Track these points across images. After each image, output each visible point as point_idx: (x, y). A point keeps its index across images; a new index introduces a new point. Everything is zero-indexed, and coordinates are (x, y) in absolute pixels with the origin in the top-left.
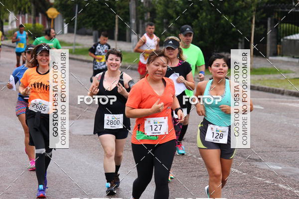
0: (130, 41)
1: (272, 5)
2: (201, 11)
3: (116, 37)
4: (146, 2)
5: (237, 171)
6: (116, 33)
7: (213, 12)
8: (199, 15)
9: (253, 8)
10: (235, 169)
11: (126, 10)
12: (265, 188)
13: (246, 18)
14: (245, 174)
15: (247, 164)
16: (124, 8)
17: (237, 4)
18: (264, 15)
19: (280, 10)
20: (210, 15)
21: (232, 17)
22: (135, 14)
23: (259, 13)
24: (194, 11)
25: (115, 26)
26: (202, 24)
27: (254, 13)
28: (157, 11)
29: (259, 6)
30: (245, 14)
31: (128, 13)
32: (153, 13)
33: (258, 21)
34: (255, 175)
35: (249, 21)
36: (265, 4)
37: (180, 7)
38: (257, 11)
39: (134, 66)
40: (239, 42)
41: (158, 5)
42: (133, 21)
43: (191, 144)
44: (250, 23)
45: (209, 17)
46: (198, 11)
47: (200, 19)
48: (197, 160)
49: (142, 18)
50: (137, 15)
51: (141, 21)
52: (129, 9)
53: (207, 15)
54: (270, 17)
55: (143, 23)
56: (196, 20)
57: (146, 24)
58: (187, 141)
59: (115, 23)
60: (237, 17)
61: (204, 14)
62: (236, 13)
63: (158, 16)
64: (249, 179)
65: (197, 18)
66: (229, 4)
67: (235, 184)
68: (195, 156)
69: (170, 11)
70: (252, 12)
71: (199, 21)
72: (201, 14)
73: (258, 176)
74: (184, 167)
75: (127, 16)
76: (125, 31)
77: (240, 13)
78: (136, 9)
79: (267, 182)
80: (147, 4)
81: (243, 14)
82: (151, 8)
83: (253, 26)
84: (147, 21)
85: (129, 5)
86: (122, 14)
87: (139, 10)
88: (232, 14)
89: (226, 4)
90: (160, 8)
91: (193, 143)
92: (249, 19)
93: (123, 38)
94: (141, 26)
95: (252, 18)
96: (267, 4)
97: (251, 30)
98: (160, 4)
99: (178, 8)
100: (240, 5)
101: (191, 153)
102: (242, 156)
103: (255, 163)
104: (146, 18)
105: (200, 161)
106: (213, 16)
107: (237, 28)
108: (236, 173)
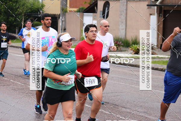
1: (31, 13)
5: (19, 83)
7: (6, 16)
9: (23, 14)
10: (19, 82)
14: (23, 85)
15: (24, 80)
18: (27, 18)
19: (34, 15)
23: (25, 17)
27: (23, 16)
30: (20, 17)
33: (25, 20)
34: (27, 85)
38: (25, 15)
45: (4, 18)
53: (3, 17)
54: (30, 18)
64: (25, 87)
67: (19, 89)
83: (23, 22)
92: (21, 19)
95: (22, 19)
102: (21, 77)
103: (27, 80)
105: (3, 79)
106: (6, 17)
107: (16, 23)
108: (19, 84)
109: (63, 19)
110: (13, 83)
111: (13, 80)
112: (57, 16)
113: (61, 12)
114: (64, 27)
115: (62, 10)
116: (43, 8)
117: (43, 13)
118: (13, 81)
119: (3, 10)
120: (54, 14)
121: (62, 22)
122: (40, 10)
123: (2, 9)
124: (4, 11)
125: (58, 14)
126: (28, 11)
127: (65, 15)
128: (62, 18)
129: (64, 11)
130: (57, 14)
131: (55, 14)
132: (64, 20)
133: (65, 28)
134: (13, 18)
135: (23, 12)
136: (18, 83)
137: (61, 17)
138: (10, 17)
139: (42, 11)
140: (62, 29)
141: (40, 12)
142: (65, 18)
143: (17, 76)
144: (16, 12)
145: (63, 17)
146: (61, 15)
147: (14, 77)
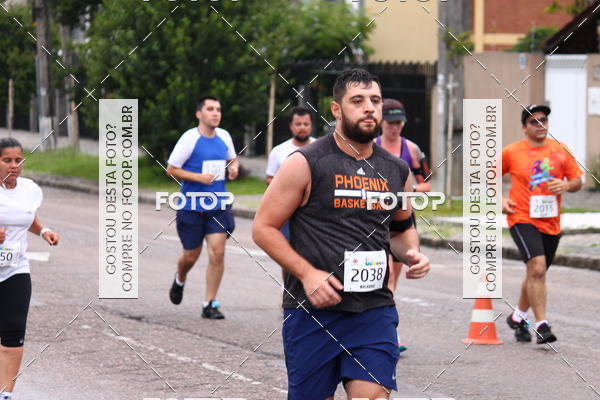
0: (37, 130)
1: (307, 62)
2: (172, 73)
3: (10, 122)
4: (67, 56)
5: (241, 377)
6: (10, 114)
7: (196, 75)
8: (168, 80)
9: (272, 68)
10: (240, 373)
11: (30, 70)
13: (258, 86)
14: (258, 383)
15: (261, 364)
16: (25, 66)
17: (242, 61)
18: (292, 81)
19: (322, 71)
20: (191, 80)
21: (232, 84)
22: (46, 79)
24: (159, 73)
25: (7, 101)
26: (175, 98)
27: (273, 77)
28: (88, 73)
29: (283, 64)
30: (257, 80)
31: (32, 76)
32: (81, 75)
33: (281, 92)
34: (277, 384)
35: (264, 92)
36: (293, 61)
37: (133, 65)
38: (280, 70)
39: (45, 177)
40: (244, 131)
41: (91, 61)
42: (43, 92)
43: (154, 327)
44: (265, 95)
45: (188, 84)
46: (167, 74)
47: (170, 87)
48: (167, 358)
49: (60, 86)
50: (49, 80)
51: (57, 92)
52: (34, 68)
53: (183, 81)
54: (303, 84)
55: (62, 96)
56: (164, 91)
57: (68, 97)
58: (147, 322)
59: (7, 95)
60: (242, 84)
61: (179, 79)
62: (238, 76)
63: (91, 82)
64: (265, 394)
65: (166, 85)
66: (225, 59)
68: (161, 350)
70: (270, 75)
71: (168, 91)
72: (173, 79)
73: (282, 386)
74: (141, 372)
75: (32, 82)
76: (28, 110)
77: (246, 78)
78: (49, 69)
80: (70, 58)
81: (251, 79)
82: (77, 67)
83: (272, 102)
84: (69, 92)
85: (34, 60)
86: (22, 78)
87: (55, 71)
88: (232, 79)
89: (220, 60)
90: (93, 68)
91: (158, 326)
92: (264, 88)
93: (23, 123)
94: (57, 100)
95: (269, 88)
96: (297, 59)
97: (267, 108)
98: (95, 59)
99: (129, 68)
100: (247, 62)
101: (155, 345)
102: (252, 349)
104: (67, 86)
105: (171, 359)
106: (196, 82)
107: (242, 105)
108: (241, 381)
109: (450, 86)
110: (213, 376)
111: (212, 363)
112: (426, 72)
113: (440, 55)
114: (456, 123)
115: (444, 45)
116: (365, 37)
117: (365, 56)
118: (212, 368)
119: (180, 50)
120: (411, 64)
121: (447, 96)
122: (351, 45)
123: (178, 44)
124: (187, 53)
125: (432, 62)
126: (295, 53)
127: (456, 66)
128: (447, 80)
129: (453, 47)
130: (427, 64)
131: (415, 61)
132: (454, 89)
133: (459, 127)
134: (227, 86)
135: (270, 57)
136: (234, 375)
137: (441, 77)
138: (214, 82)
139: (363, 48)
140: (446, 132)
141: (352, 56)
142: (459, 79)
143: (235, 345)
144: (240, 55)
145: (451, 77)
146: (441, 68)
147: (219, 351)
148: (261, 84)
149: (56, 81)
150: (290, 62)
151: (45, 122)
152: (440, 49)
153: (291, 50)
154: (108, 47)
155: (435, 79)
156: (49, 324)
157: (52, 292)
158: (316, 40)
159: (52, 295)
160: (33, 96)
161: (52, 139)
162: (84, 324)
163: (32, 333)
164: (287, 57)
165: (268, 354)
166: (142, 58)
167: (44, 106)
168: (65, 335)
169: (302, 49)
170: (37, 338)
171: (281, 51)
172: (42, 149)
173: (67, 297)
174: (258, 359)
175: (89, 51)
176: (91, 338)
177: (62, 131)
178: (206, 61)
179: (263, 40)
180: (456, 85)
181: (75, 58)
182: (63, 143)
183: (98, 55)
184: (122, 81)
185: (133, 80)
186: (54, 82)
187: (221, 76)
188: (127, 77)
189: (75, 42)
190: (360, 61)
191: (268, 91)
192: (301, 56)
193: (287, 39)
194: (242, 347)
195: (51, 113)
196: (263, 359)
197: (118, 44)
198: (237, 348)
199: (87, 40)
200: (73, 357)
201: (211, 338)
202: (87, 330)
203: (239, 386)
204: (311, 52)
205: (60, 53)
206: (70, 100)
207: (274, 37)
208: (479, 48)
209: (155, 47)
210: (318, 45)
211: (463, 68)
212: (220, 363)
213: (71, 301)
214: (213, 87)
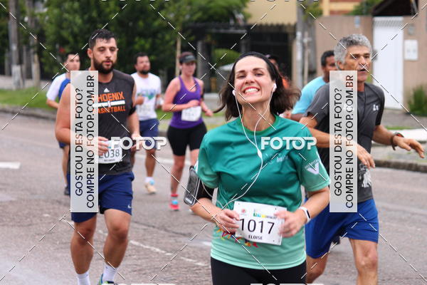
0: (10, 74)
1: (203, 24)
4: (31, 21)
5: (158, 250)
9: (178, 28)
10: (156, 247)
11: (4, 32)
12: (196, 273)
13: (168, 42)
14: (170, 254)
15: (172, 240)
16: (1, 29)
17: (156, 23)
18: (193, 38)
19: (214, 30)
21: (150, 40)
22: (16, 38)
28: (47, 34)
29: (186, 26)
30: (167, 37)
31: (6, 36)
32: (41, 36)
33: (184, 46)
34: (183, 255)
35: (172, 46)
36: (193, 23)
37: (78, 27)
38: (184, 30)
41: (48, 25)
42: (14, 48)
44: (173, 48)
48: (104, 237)
49: (26, 43)
50: (19, 38)
51: (24, 47)
52: (7, 30)
54: (200, 40)
55: (28, 50)
57: (32, 51)
60: (157, 41)
62: (154, 35)
63: (49, 40)
64: (175, 262)
66: (144, 23)
67: (157, 268)
68: (101, 231)
69: (65, 34)
73: (187, 256)
75: (6, 40)
76: (3, 61)
77: (160, 36)
78: (18, 30)
79: (200, 264)
80: (33, 23)
81: (163, 37)
82: (38, 29)
83: (178, 52)
84: (33, 47)
85: (7, 25)
87: (23, 32)
88: (150, 37)
89: (141, 23)
90: (50, 30)
92: (172, 43)
94: (25, 53)
95: (176, 43)
96: (196, 22)
97: (175, 57)
98: (51, 23)
99: (76, 30)
100: (160, 25)
102: (166, 230)
103: (183, 239)
104: (31, 43)
106: (124, 40)
107: (157, 55)
108: (158, 253)
109: (305, 41)
110: (138, 249)
111: (137, 240)
112: (288, 31)
113: (299, 18)
114: (310, 66)
115: (301, 11)
116: (245, 6)
117: (245, 20)
118: (137, 243)
120: (277, 25)
121: (304, 47)
122: (235, 12)
123: (110, 13)
124: (117, 19)
125: (293, 23)
126: (195, 18)
127: (310, 26)
128: (303, 36)
130: (289, 25)
131: (280, 23)
132: (309, 43)
133: (312, 69)
134: (146, 42)
135: (177, 20)
136: (153, 248)
137: (299, 34)
138: (137, 39)
139: (243, 14)
140: (303, 73)
141: (235, 20)
142: (312, 35)
143: (154, 227)
144: (155, 20)
145: (306, 34)
146: (299, 27)
147: (142, 232)
148: (170, 41)
149: (24, 40)
150: (191, 24)
151: (16, 69)
152: (298, 14)
153: (192, 15)
154: (61, 15)
155: (295, 35)
156: (20, 214)
157: (22, 190)
158: (210, 8)
159: (23, 193)
160: (7, 50)
161: (21, 82)
162: (45, 213)
163: (8, 220)
164: (190, 21)
165: (177, 233)
166: (85, 22)
167: (15, 57)
168: (31, 221)
169: (199, 15)
170: (11, 224)
171: (184, 16)
172: (14, 88)
173: (32, 194)
174: (170, 236)
175: (47, 18)
176: (50, 223)
177: (28, 75)
178: (131, 24)
179: (171, 8)
180: (310, 39)
181: (37, 23)
182: (29, 84)
183: (53, 20)
184: (71, 39)
185: (79, 38)
186: (22, 40)
187: (142, 35)
188: (75, 36)
189: (36, 12)
190: (241, 23)
191: (175, 45)
192: (199, 20)
193: (188, 8)
194: (158, 228)
195: (20, 62)
196: (173, 236)
197: (68, 12)
198: (155, 230)
199: (46, 10)
200: (37, 237)
201: (136, 222)
202: (47, 217)
203: (157, 256)
204: (205, 17)
205: (26, 19)
206: (34, 53)
207: (180, 7)
208: (326, 13)
209: (94, 14)
210: (211, 12)
211: (315, 28)
212: (143, 241)
213: (36, 197)
214: (136, 43)
